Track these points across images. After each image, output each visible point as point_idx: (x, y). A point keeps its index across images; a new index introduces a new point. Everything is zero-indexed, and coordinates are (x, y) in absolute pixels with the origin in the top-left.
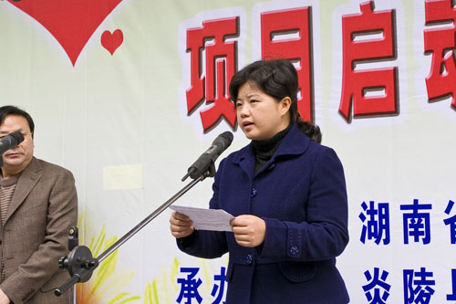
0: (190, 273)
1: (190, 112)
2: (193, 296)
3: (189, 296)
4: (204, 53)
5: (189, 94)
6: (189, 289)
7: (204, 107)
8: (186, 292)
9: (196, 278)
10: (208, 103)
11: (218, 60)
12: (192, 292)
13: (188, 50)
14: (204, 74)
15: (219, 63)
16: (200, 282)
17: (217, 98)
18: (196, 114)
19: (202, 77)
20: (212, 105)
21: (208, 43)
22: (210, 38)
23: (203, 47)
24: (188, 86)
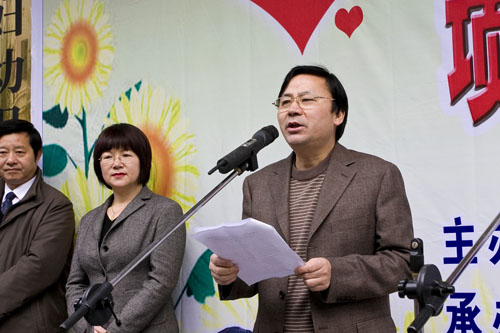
0: (463, 300)
1: (454, 101)
2: (469, 328)
3: (464, 328)
4: (470, 27)
5: (452, 79)
6: (463, 319)
7: (472, 93)
8: (459, 323)
9: (472, 305)
10: (477, 88)
11: (489, 34)
12: (468, 323)
13: (448, 25)
14: (471, 52)
15: (491, 38)
16: (477, 310)
17: (489, 81)
18: (463, 103)
19: (468, 57)
20: (483, 91)
21: (474, 14)
22: (477, 8)
23: (468, 20)
24: (450, 68)
